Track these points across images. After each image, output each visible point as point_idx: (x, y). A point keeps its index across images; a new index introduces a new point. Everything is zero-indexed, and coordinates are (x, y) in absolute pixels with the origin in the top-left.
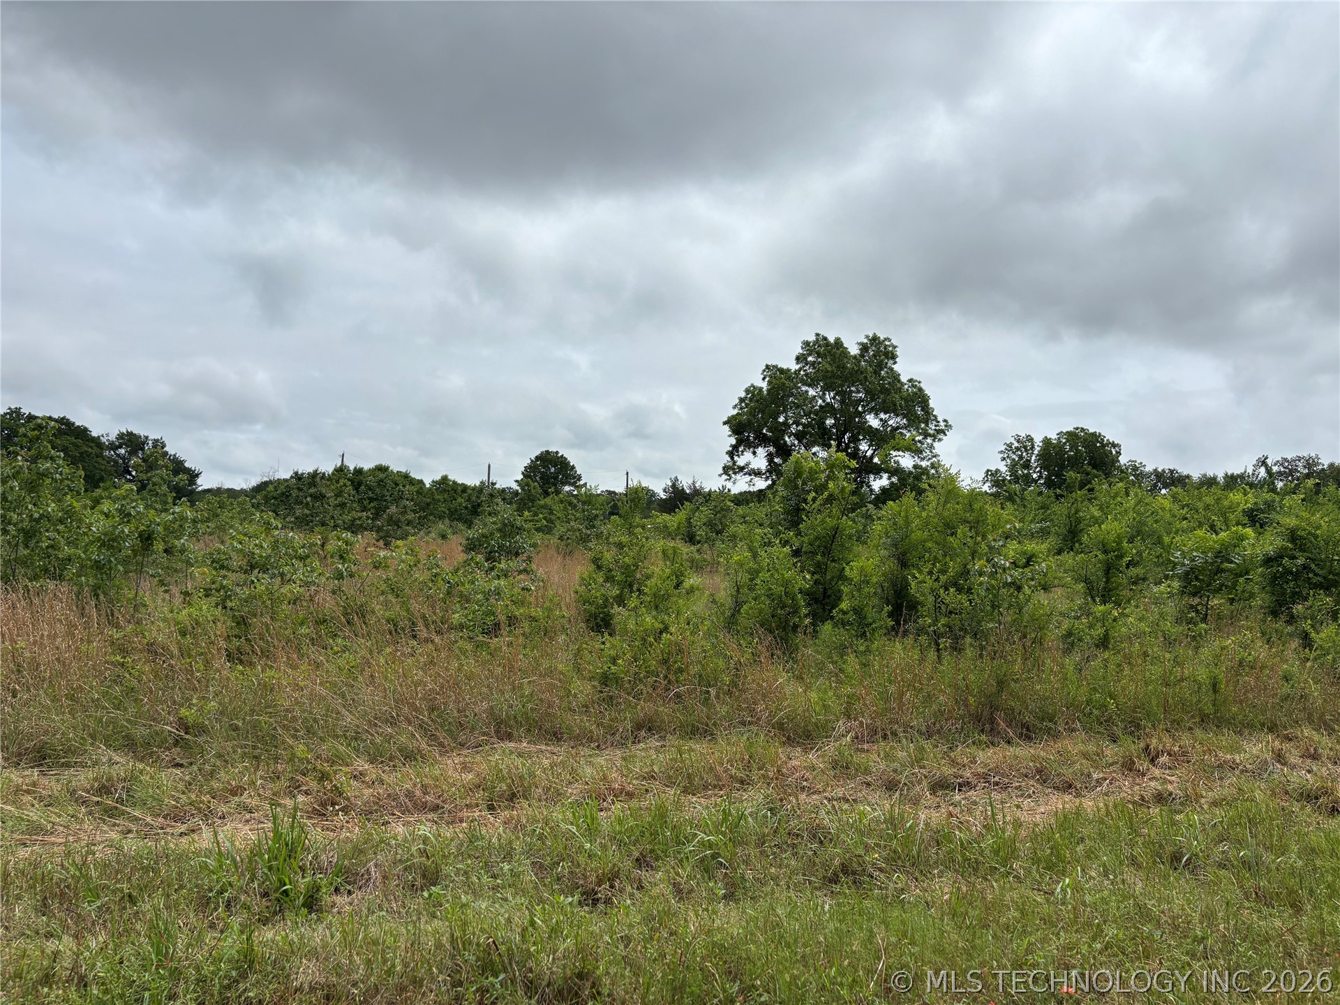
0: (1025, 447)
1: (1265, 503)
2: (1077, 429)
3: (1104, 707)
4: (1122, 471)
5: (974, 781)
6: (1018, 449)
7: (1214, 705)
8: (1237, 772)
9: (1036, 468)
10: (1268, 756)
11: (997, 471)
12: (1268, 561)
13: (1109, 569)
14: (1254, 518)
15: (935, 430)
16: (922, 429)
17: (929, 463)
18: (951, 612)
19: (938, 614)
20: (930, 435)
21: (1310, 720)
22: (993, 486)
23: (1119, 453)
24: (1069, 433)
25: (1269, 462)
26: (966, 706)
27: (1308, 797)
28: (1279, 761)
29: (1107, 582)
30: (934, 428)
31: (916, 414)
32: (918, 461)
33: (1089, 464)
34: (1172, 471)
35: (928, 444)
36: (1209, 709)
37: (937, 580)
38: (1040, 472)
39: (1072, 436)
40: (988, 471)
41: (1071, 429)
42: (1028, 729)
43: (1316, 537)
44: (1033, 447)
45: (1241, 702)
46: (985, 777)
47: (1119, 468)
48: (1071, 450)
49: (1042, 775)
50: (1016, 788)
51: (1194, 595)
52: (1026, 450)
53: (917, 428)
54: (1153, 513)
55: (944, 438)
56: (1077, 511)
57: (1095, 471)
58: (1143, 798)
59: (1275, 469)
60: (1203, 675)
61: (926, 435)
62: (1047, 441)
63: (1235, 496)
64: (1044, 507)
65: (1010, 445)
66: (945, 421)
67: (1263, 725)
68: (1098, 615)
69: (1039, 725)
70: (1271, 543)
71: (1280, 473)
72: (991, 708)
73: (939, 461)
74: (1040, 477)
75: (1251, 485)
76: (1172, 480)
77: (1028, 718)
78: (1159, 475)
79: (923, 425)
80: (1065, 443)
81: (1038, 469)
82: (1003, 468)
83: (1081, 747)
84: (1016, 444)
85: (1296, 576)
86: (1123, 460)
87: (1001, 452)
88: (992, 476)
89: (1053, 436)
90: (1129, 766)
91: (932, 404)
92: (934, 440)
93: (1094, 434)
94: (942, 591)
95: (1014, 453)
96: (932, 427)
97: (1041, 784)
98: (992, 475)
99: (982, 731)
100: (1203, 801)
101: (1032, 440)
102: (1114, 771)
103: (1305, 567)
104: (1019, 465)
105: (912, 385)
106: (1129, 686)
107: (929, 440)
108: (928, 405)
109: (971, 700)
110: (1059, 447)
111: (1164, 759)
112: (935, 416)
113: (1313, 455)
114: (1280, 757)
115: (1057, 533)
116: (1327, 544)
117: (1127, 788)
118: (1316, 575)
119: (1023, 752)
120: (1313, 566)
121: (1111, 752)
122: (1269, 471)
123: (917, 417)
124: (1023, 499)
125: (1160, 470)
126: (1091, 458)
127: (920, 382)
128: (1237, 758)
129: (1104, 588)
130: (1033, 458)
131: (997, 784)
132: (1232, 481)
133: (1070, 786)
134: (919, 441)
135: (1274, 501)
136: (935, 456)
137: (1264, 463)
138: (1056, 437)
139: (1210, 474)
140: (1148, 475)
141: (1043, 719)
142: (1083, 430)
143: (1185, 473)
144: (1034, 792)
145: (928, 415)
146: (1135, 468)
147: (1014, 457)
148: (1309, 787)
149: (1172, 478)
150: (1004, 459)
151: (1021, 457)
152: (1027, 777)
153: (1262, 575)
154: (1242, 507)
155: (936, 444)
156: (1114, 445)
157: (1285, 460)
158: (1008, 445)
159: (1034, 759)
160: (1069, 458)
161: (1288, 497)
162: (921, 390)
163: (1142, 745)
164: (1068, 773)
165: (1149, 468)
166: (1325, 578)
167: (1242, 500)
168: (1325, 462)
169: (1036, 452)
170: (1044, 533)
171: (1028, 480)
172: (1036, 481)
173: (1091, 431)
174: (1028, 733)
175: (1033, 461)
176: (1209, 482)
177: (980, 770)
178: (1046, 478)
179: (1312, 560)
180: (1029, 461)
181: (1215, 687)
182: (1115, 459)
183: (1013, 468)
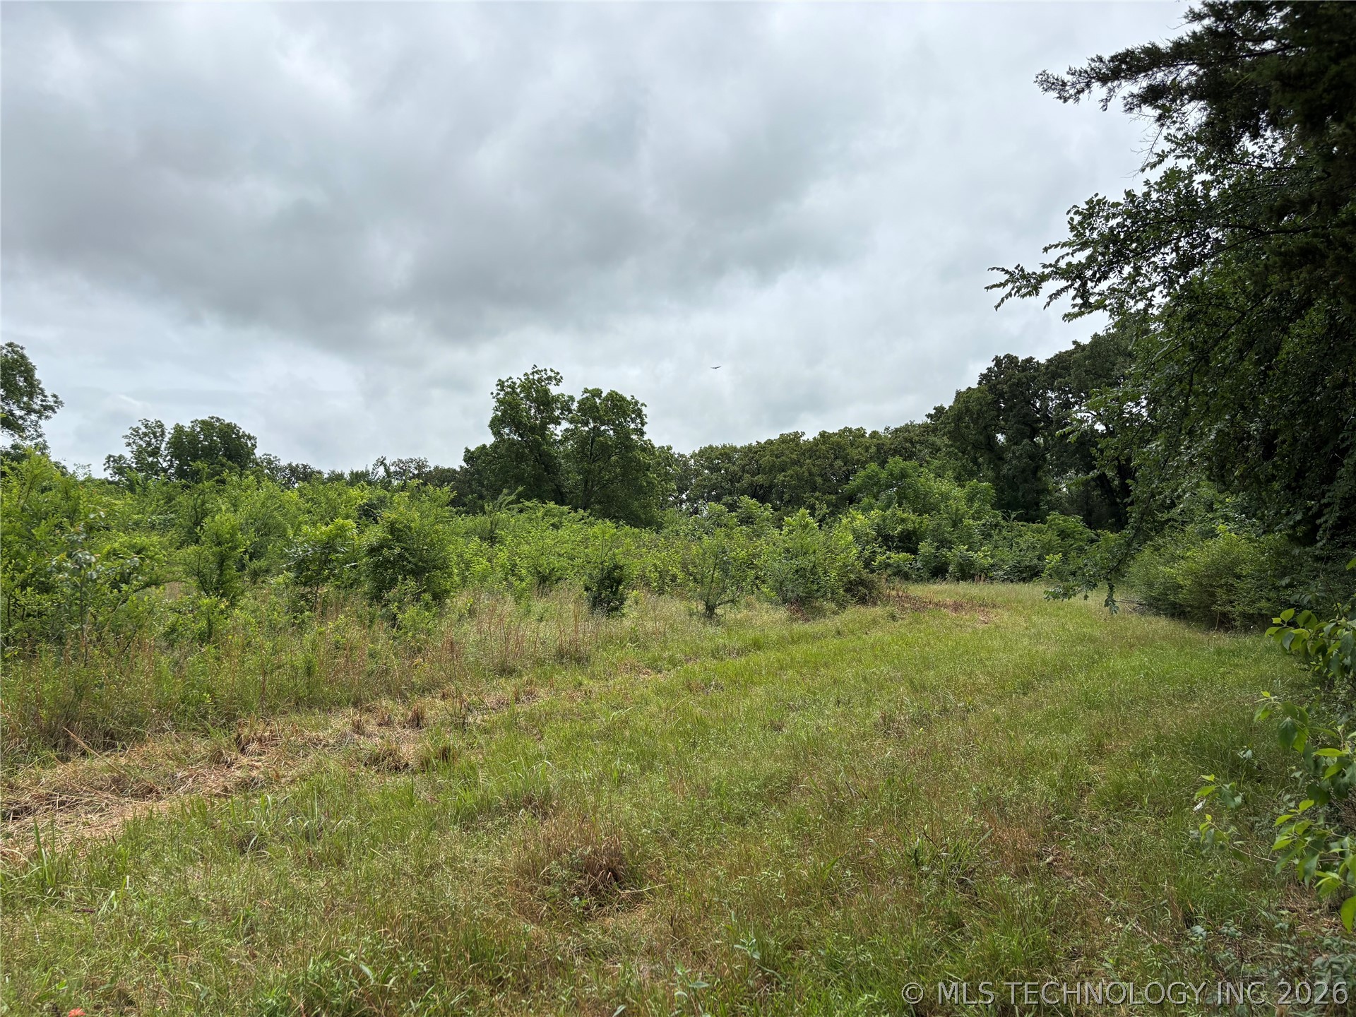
0: (154, 434)
1: (378, 499)
2: (212, 418)
3: (200, 702)
4: (257, 464)
5: (34, 805)
6: (145, 434)
7: (308, 688)
8: (319, 747)
9: (166, 456)
10: (348, 729)
11: (121, 457)
12: (373, 551)
13: (222, 561)
14: (368, 513)
15: (42, 405)
16: (24, 403)
17: (33, 443)
18: (29, 615)
19: (12, 618)
20: (35, 411)
21: (389, 691)
22: (116, 473)
23: (254, 446)
24: (203, 422)
25: (387, 462)
26: (36, 721)
27: (375, 760)
28: (358, 733)
29: (220, 575)
30: (39, 403)
31: (16, 384)
32: (18, 441)
33: (224, 455)
34: (305, 467)
35: (32, 421)
36: (303, 692)
37: (12, 579)
38: (171, 461)
39: (207, 426)
40: (110, 456)
41: (206, 418)
42: (112, 737)
43: (410, 528)
44: (163, 434)
45: (331, 682)
46: (48, 798)
47: (254, 461)
48: (205, 440)
49: (119, 785)
50: (87, 804)
51: (305, 584)
52: (155, 437)
53: (18, 402)
54: (280, 506)
55: (53, 415)
56: (203, 503)
57: (230, 463)
58: (226, 789)
59: (392, 469)
60: (299, 659)
61: (30, 411)
62: (179, 429)
63: (354, 492)
64: (170, 499)
65: (136, 430)
66: (54, 396)
67: (348, 701)
68: (203, 609)
69: (125, 731)
70: (375, 534)
71: (396, 473)
72: (67, 719)
73: (45, 441)
74: (171, 466)
75: (370, 483)
76: (303, 475)
77: (112, 725)
78: (293, 470)
79: (25, 399)
80: (199, 432)
81: (169, 458)
82: (128, 454)
83: (169, 747)
84: (144, 430)
85: (393, 564)
86: (259, 453)
87: (126, 437)
88: (116, 463)
89: (187, 424)
90: (216, 759)
91: (37, 375)
92: (40, 417)
93: (229, 425)
94: (17, 591)
95: (141, 439)
96: (37, 403)
97: (117, 795)
98: (114, 461)
99: (55, 746)
100: (283, 780)
101: (161, 426)
102: (201, 767)
103: (401, 556)
104: (146, 454)
105: (13, 351)
106: (228, 678)
107: (34, 417)
108: (33, 375)
109: (44, 713)
110: (192, 436)
111: (254, 746)
112: (41, 389)
113: (422, 458)
114: (358, 729)
115: (181, 526)
116: (419, 535)
117: (213, 781)
118: (410, 562)
119: (100, 763)
120: (407, 555)
121: (202, 747)
122: (387, 471)
123: (19, 389)
124: (145, 489)
125: (294, 465)
126: (227, 449)
127: (22, 348)
128: (321, 734)
129: (218, 581)
130: (164, 445)
131: (62, 803)
132: (357, 478)
133: (151, 791)
134: (21, 417)
135: (385, 497)
136: (40, 436)
137: (382, 463)
138: (190, 425)
139: (338, 471)
140: (282, 470)
141: (131, 724)
142: (218, 420)
143: (317, 469)
144: (107, 805)
145: (33, 388)
146: (270, 462)
147: (141, 443)
148: (377, 751)
149: (304, 473)
150: (129, 444)
151: (149, 444)
152: (101, 789)
153: (367, 564)
154: (359, 502)
155: (42, 422)
156: (250, 438)
157: (400, 461)
158: (134, 430)
159: (110, 768)
160: (204, 448)
161: (397, 494)
162: (23, 357)
163: (235, 735)
164: (148, 778)
165: (284, 463)
166: (416, 565)
167: (360, 496)
168: (431, 465)
169: (166, 439)
170: (166, 526)
171: (154, 469)
172: (165, 471)
173: (227, 421)
174: (109, 742)
175: (162, 449)
176: (337, 478)
177: (42, 791)
178: (177, 468)
179: (406, 550)
180: (159, 448)
181: (309, 671)
182: (251, 452)
183: (139, 455)
